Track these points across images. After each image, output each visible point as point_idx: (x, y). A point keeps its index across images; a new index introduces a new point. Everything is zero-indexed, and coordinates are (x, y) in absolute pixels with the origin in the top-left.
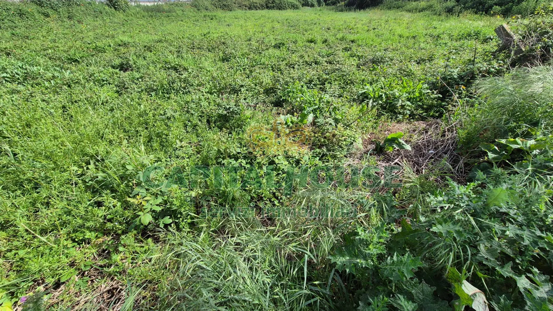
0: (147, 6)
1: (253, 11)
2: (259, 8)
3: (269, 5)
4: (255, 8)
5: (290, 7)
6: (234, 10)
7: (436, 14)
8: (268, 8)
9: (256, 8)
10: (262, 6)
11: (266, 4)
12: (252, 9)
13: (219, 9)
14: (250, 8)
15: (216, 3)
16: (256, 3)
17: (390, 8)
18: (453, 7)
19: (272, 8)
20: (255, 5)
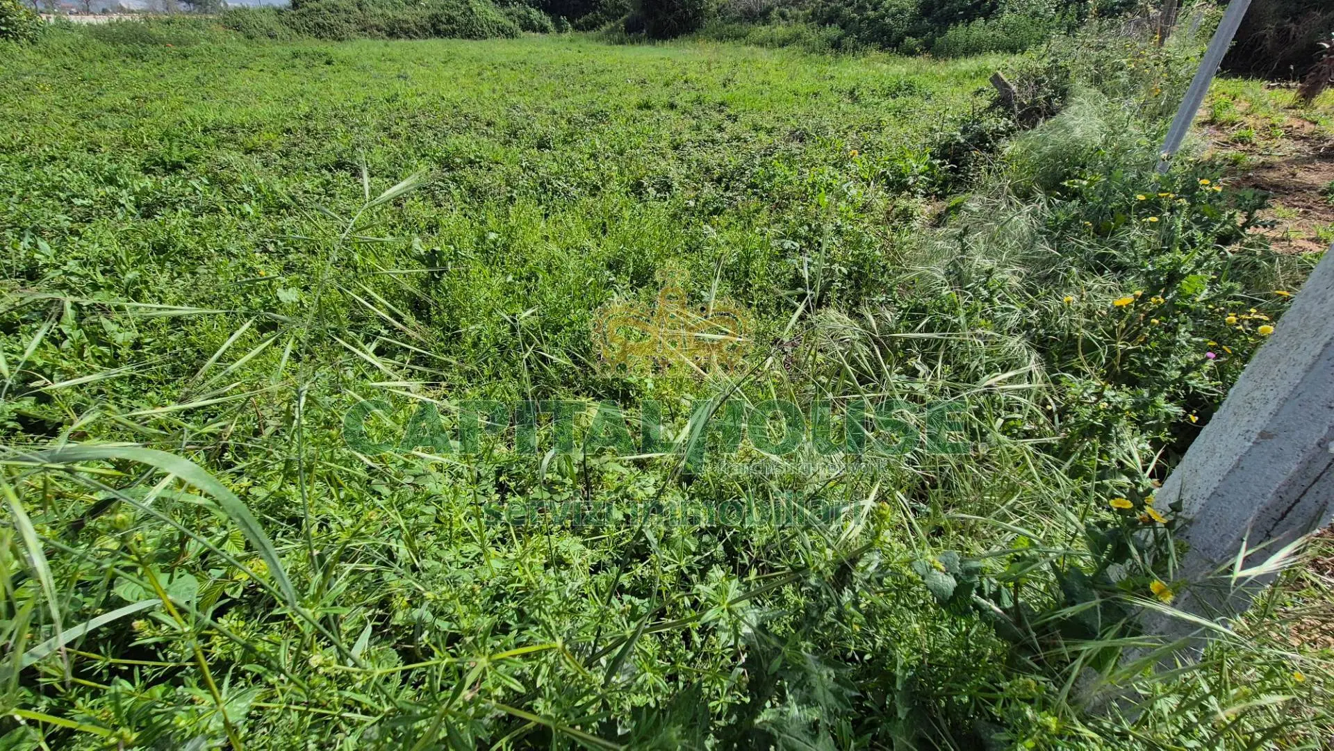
0: (90, 25)
1: (402, 41)
2: (416, 34)
3: (442, 27)
4: (406, 33)
5: (495, 31)
6: (349, 38)
7: (814, 51)
8: (438, 33)
9: (408, 34)
10: (423, 28)
11: (433, 25)
12: (399, 37)
13: (306, 36)
14: (392, 34)
15: (295, 20)
16: (406, 22)
17: (720, 38)
18: (840, 38)
19: (452, 34)
20: (405, 26)
